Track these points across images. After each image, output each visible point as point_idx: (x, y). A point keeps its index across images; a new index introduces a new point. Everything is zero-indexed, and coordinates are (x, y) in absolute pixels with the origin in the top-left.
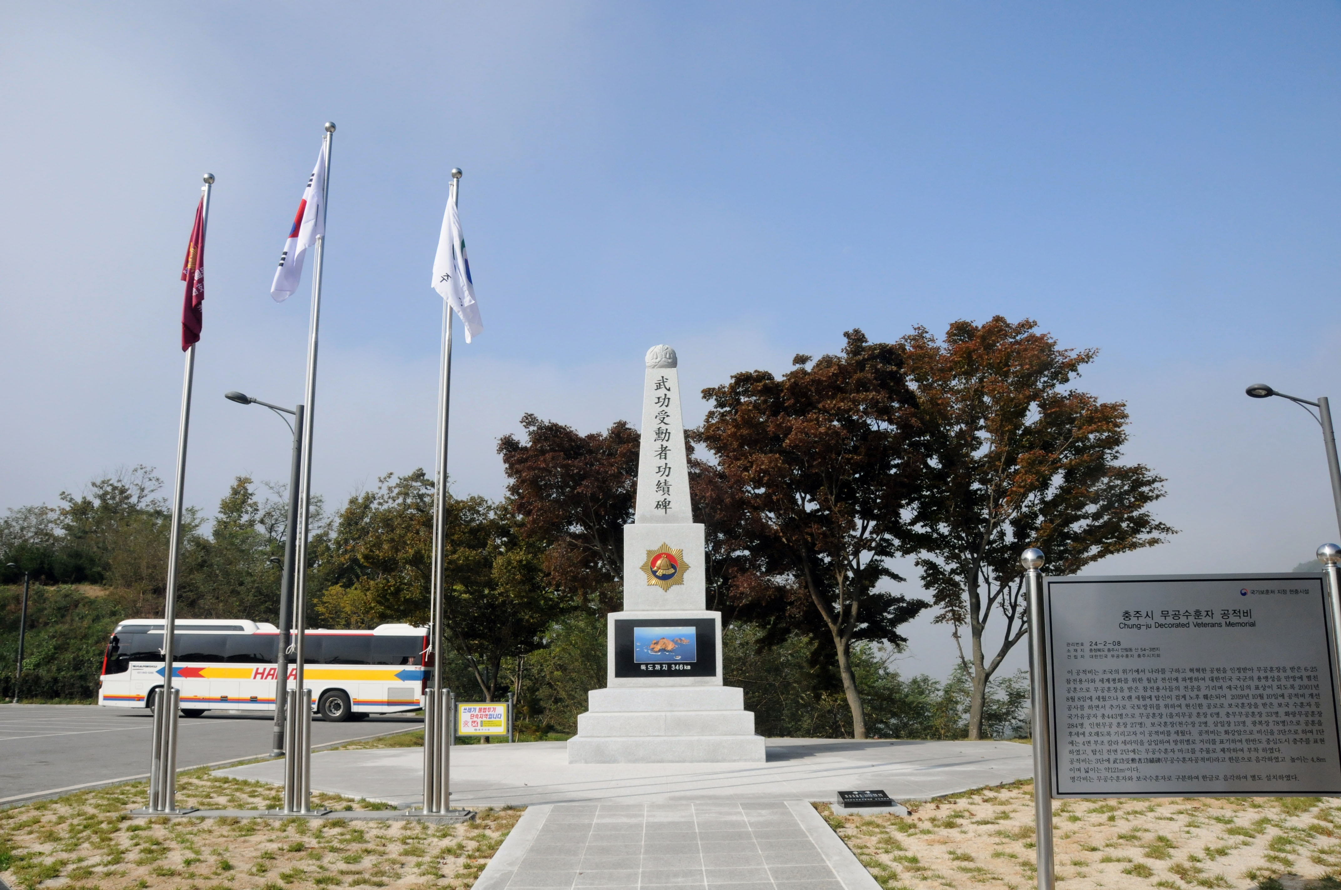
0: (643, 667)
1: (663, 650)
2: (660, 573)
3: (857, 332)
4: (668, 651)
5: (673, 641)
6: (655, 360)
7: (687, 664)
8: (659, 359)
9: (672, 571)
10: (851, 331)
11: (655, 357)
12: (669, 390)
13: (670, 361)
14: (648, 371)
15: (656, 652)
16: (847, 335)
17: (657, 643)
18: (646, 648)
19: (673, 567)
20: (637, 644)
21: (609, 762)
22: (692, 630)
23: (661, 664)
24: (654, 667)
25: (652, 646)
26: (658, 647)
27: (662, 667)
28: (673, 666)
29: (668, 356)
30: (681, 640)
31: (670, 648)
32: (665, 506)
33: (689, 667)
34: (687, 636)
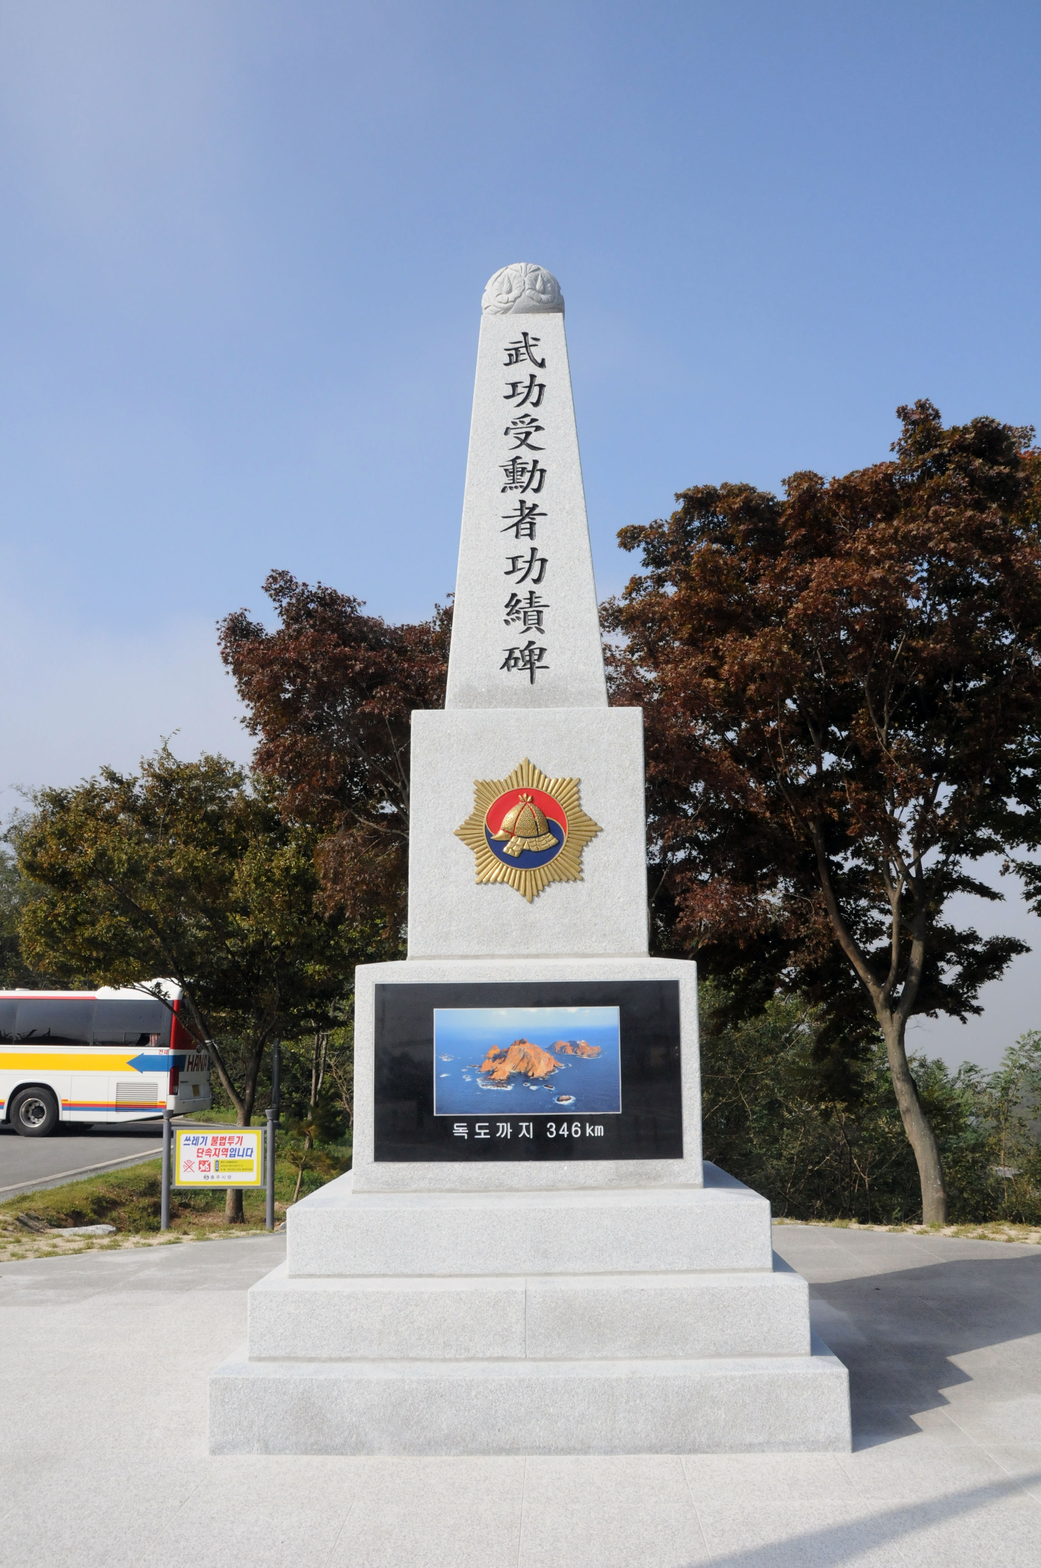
0: (460, 1130)
1: (524, 1077)
2: (513, 847)
3: (922, 406)
4: (535, 1081)
5: (551, 1049)
6: (505, 297)
7: (594, 1121)
8: (515, 293)
9: (550, 840)
10: (912, 406)
11: (506, 287)
12: (542, 365)
13: (544, 297)
14: (487, 320)
15: (500, 1083)
16: (903, 413)
17: (501, 1057)
18: (471, 1072)
19: (553, 829)
20: (441, 1058)
21: (339, 1450)
23: (515, 1122)
24: (493, 1130)
25: (488, 1065)
26: (506, 1069)
27: (516, 1129)
28: (552, 1126)
29: (539, 285)
30: (574, 1045)
31: (541, 1070)
32: (532, 664)
33: (599, 1131)
34: (593, 1035)
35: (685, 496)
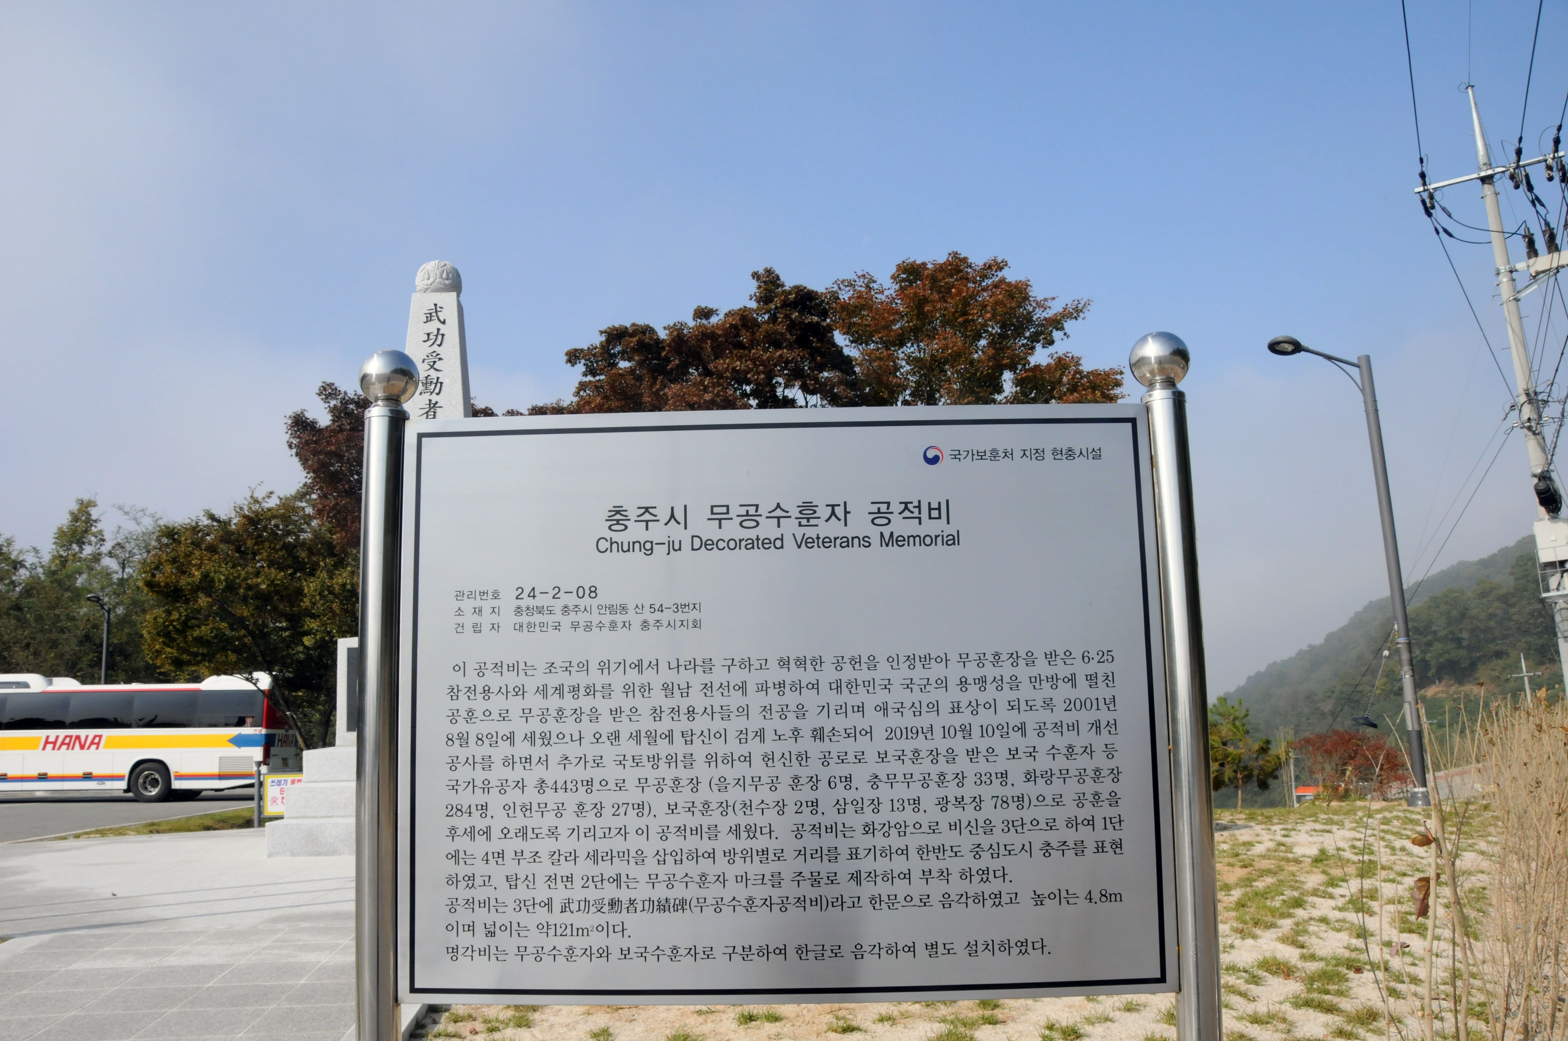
3: (769, 272)
6: (426, 282)
8: (431, 280)
10: (761, 272)
11: (426, 276)
12: (444, 322)
13: (447, 282)
14: (415, 297)
16: (756, 275)
21: (325, 854)
29: (444, 276)
35: (606, 332)
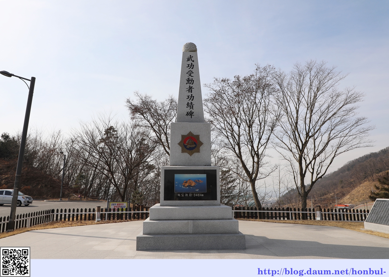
0: (179, 195)
1: (189, 186)
4: (192, 187)
5: (195, 181)
7: (202, 194)
9: (194, 146)
11: (187, 47)
12: (193, 61)
15: (186, 187)
17: (186, 182)
18: (181, 185)
20: (176, 182)
22: (204, 176)
23: (188, 194)
24: (185, 195)
25: (184, 184)
26: (187, 184)
28: (195, 194)
29: (193, 47)
30: (199, 181)
32: (191, 114)
34: (202, 179)
